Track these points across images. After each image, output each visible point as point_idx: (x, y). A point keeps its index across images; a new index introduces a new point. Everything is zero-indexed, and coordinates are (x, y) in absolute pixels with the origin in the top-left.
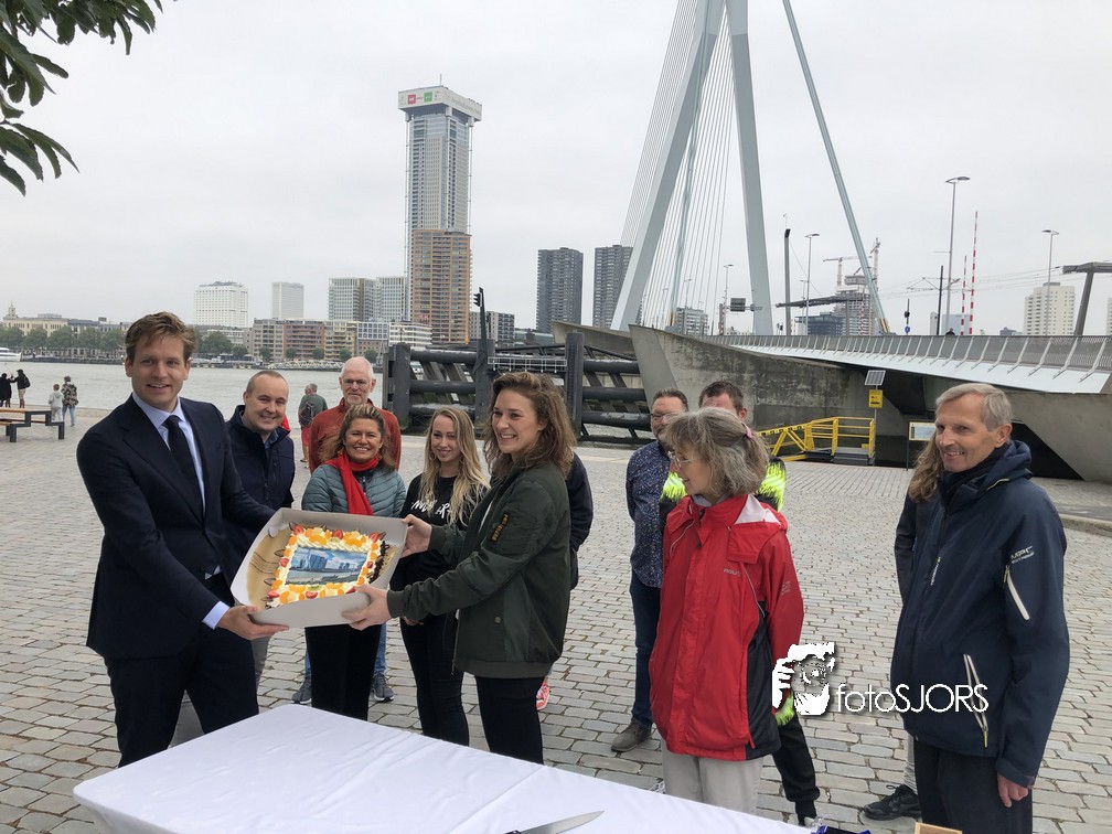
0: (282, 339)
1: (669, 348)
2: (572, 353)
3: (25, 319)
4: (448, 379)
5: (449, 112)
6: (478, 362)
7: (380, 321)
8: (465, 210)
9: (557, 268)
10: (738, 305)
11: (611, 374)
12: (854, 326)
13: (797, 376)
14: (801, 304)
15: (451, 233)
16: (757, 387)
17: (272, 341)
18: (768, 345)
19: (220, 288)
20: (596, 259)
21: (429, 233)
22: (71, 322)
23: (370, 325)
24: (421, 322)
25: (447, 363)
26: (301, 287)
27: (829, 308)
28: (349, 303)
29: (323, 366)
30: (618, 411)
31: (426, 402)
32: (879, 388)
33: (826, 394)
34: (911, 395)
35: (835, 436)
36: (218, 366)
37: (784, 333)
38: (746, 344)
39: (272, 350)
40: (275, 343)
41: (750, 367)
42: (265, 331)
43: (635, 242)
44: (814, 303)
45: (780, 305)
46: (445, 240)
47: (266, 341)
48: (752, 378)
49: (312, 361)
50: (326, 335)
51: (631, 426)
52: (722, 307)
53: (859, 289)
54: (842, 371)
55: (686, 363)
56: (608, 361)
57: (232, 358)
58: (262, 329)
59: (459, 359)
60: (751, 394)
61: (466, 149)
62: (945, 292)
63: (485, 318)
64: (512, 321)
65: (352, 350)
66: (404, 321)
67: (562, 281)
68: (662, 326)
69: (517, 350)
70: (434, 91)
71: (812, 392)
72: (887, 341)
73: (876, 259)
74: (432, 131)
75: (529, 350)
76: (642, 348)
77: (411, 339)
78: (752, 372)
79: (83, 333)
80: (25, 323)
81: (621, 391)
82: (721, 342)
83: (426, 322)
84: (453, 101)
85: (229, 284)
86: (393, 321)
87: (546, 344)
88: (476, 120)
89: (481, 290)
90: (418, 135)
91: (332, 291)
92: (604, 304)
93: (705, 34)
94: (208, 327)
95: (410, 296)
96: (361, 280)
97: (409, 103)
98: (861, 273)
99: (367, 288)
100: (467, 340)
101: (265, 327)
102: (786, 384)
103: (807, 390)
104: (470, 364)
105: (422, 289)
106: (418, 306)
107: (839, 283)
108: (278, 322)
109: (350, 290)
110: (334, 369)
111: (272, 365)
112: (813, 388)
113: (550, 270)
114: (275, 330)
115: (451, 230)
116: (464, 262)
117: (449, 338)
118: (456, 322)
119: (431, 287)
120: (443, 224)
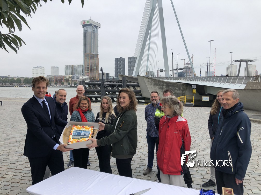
0: (54, 80)
1: (146, 80)
2: (124, 82)
4: (94, 89)
5: (93, 26)
6: (101, 85)
7: (77, 75)
8: (97, 49)
9: (119, 62)
10: (162, 70)
11: (133, 87)
12: (188, 74)
13: (176, 86)
14: (176, 70)
15: (94, 54)
17: (51, 81)
18: (169, 79)
19: (38, 68)
20: (128, 60)
21: (88, 54)
22: (1, 77)
23: (75, 76)
25: (94, 85)
26: (58, 67)
27: (182, 71)
28: (70, 72)
29: (64, 86)
31: (89, 94)
32: (195, 89)
33: (182, 90)
34: (201, 90)
35: (185, 100)
37: (172, 76)
38: (164, 79)
39: (51, 83)
40: (52, 81)
43: (137, 56)
44: (179, 69)
45: (171, 70)
46: (93, 56)
48: (165, 87)
49: (61, 85)
50: (64, 79)
52: (158, 71)
53: (189, 66)
54: (186, 85)
55: (150, 84)
56: (132, 84)
58: (49, 78)
59: (97, 84)
61: (97, 34)
62: (209, 66)
63: (103, 74)
64: (109, 75)
65: (71, 82)
66: (83, 75)
67: (120, 65)
68: (144, 75)
69: (110, 82)
70: (89, 21)
71: (179, 90)
72: (196, 78)
73: (193, 59)
74: (89, 30)
75: (113, 82)
76: (140, 81)
77: (85, 79)
78: (165, 86)
79: (4, 79)
81: (135, 90)
82: (158, 79)
83: (88, 75)
84: (94, 23)
85: (40, 67)
86: (80, 75)
87: (117, 80)
88: (99, 27)
89: (102, 68)
90: (86, 31)
91: (65, 68)
92: (131, 70)
93: (153, 7)
95: (84, 69)
96: (72, 66)
97: (83, 23)
98: (189, 62)
99: (74, 67)
100: (98, 79)
101: (49, 77)
102: (173, 88)
103: (178, 90)
104: (99, 85)
105: (87, 67)
106: (86, 72)
107: (184, 65)
108: (52, 76)
109: (70, 68)
110: (67, 87)
111: (51, 86)
112: (179, 89)
113: (118, 63)
114: (52, 78)
115: (94, 53)
116: (97, 61)
117: (94, 79)
118: (96, 75)
119: (89, 67)
120: (92, 52)
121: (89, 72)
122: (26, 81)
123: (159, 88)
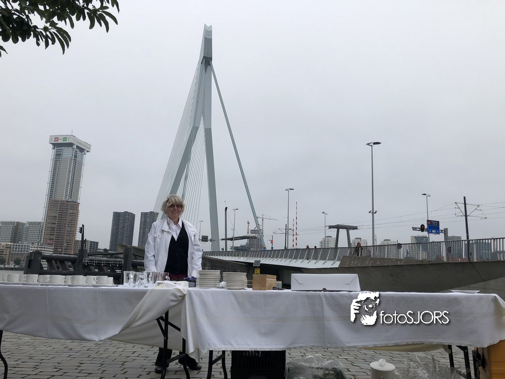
2: (126, 257)
4: (60, 269)
5: (74, 147)
6: (78, 261)
7: (25, 243)
8: (78, 192)
9: (122, 221)
10: (205, 239)
14: (231, 239)
15: (69, 202)
18: (217, 256)
20: (141, 218)
21: (58, 201)
23: (19, 246)
24: (48, 244)
25: (61, 261)
37: (224, 250)
44: (237, 239)
45: (223, 239)
46: (66, 205)
59: (68, 259)
61: (81, 164)
63: (83, 241)
64: (97, 245)
67: (124, 227)
70: (68, 137)
74: (64, 154)
83: (51, 244)
84: (77, 142)
86: (33, 243)
88: (88, 151)
89: (83, 226)
90: (58, 156)
95: (44, 232)
96: (18, 223)
99: (20, 226)
105: (51, 228)
106: (48, 237)
107: (248, 232)
109: (11, 228)
113: (119, 221)
115: (69, 200)
116: (75, 215)
118: (67, 245)
119: (56, 227)
120: (66, 197)
121: (54, 237)
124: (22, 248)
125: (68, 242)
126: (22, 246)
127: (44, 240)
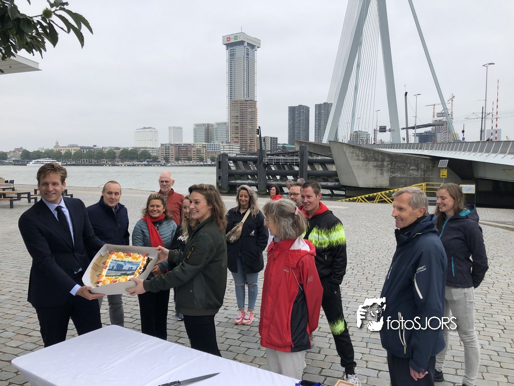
0: (173, 152)
1: (348, 151)
2: (302, 156)
3: (62, 147)
4: (246, 169)
5: (246, 44)
6: (259, 161)
7: (216, 143)
8: (254, 90)
10: (383, 129)
11: (321, 164)
12: (440, 137)
13: (410, 163)
14: (413, 128)
15: (247, 101)
16: (391, 168)
17: (169, 153)
18: (397, 148)
19: (146, 130)
20: (316, 110)
21: (237, 101)
22: (82, 148)
23: (212, 145)
24: (234, 142)
25: (245, 161)
26: (182, 128)
28: (202, 136)
29: (192, 164)
30: (324, 181)
31: (236, 180)
32: (445, 168)
33: (424, 171)
36: (145, 165)
37: (406, 142)
38: (386, 148)
39: (169, 158)
41: (387, 159)
42: (166, 149)
43: (334, 101)
44: (419, 127)
45: (403, 129)
46: (245, 104)
47: (166, 153)
48: (388, 164)
49: (186, 162)
50: (193, 150)
51: (331, 188)
52: (375, 130)
53: (444, 119)
54: (432, 160)
55: (357, 158)
56: (320, 158)
57: (151, 162)
58: (164, 148)
59: (251, 160)
60: (388, 171)
61: (254, 62)
62: (483, 119)
63: (262, 140)
64: (277, 140)
65: (205, 156)
66: (227, 142)
67: (300, 121)
68: (346, 141)
69: (278, 155)
70: (238, 35)
71: (417, 170)
72: (453, 145)
73: (452, 104)
74: (237, 54)
75: (283, 154)
76: (335, 151)
77: (229, 151)
78: (388, 161)
79: (87, 152)
80: (63, 149)
81: (326, 172)
83: (237, 142)
84: (248, 39)
85: (149, 128)
86: (222, 142)
87: (291, 151)
88: (258, 47)
89: (259, 127)
90: (232, 56)
91: (195, 130)
92: (320, 130)
94: (140, 148)
95: (230, 131)
96: (208, 124)
97: (227, 41)
98: (443, 112)
99: (210, 128)
100: (256, 150)
101: (166, 147)
102: (405, 167)
103: (415, 169)
104: (255, 161)
105: (235, 127)
106: (233, 135)
107: (434, 116)
108: (171, 145)
109: (203, 129)
110: (197, 166)
111: (169, 164)
112: (418, 168)
113: (294, 116)
114: (170, 148)
115: (247, 99)
116: (254, 114)
117: (248, 149)
118: (251, 142)
119: (239, 126)
120: (244, 97)
121: (238, 135)
122: (124, 156)
123: (375, 167)
124: (215, 147)
125: (251, 140)
126: (214, 145)
127: (232, 139)
